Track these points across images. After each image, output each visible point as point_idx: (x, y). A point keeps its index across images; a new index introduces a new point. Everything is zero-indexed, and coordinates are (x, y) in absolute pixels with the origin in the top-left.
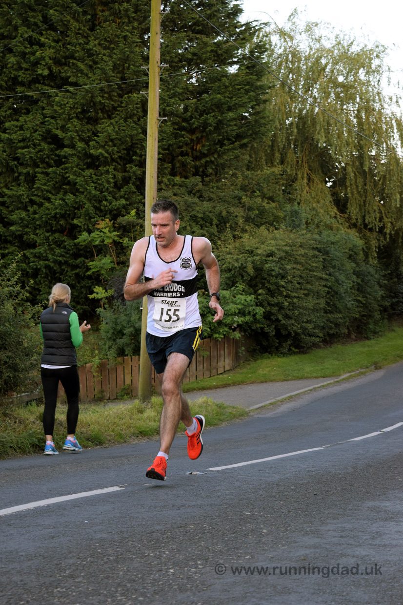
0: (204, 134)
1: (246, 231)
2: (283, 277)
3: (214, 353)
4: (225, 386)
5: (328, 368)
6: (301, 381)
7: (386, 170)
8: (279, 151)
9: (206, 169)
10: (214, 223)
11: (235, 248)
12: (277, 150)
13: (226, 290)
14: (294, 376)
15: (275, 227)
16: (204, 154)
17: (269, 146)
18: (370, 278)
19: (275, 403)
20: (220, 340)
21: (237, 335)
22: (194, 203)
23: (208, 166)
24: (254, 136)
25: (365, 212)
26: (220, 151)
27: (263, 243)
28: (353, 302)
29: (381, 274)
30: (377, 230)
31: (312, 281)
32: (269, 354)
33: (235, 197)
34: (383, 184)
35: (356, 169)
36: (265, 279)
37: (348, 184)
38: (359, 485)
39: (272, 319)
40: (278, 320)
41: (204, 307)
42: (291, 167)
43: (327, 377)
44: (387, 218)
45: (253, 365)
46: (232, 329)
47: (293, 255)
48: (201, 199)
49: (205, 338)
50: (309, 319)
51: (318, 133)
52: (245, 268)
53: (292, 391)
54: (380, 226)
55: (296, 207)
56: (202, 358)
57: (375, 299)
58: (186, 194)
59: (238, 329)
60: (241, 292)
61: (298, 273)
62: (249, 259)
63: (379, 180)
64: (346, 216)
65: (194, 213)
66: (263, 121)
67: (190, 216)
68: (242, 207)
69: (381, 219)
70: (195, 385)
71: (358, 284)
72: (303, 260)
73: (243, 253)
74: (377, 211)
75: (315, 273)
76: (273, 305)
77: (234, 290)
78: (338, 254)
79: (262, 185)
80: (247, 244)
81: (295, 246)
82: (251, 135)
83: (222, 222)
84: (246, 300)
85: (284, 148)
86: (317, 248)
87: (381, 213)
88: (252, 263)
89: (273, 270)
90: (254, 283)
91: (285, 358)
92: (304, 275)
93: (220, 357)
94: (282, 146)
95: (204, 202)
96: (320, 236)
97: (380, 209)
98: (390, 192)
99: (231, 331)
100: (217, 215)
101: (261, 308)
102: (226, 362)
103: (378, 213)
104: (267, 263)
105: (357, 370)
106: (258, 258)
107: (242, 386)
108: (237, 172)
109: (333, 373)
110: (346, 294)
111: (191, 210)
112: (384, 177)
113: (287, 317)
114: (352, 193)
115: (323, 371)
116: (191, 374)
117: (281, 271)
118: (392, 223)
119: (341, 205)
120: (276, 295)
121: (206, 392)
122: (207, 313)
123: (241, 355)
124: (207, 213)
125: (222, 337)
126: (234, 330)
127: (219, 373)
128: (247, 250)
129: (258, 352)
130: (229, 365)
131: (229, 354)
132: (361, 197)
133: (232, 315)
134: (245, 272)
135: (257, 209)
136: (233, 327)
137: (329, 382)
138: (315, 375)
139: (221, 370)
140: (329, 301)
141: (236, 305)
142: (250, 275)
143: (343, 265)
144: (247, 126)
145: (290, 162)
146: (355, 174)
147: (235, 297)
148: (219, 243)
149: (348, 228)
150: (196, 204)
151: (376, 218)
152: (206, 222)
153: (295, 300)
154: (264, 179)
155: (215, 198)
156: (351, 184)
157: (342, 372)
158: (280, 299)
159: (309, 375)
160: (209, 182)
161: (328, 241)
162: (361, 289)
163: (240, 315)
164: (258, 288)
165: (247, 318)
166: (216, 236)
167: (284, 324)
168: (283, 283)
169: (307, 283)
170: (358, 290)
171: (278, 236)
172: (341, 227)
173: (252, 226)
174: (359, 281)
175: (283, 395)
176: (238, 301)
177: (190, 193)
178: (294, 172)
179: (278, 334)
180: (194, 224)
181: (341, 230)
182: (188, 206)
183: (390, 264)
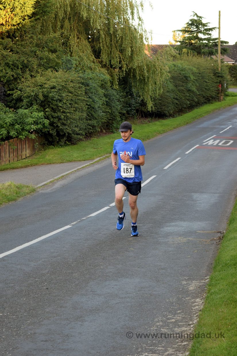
0: (13, 12)
1: (38, 73)
2: (60, 101)
3: (20, 147)
4: (26, 167)
5: (87, 155)
6: (70, 164)
7: (123, 33)
8: (60, 20)
9: (15, 33)
10: (19, 67)
11: (32, 83)
12: (58, 20)
13: (26, 109)
14: (67, 160)
15: (56, 69)
16: (13, 25)
17: (54, 18)
18: (114, 97)
19: (53, 180)
20: (23, 139)
21: (33, 136)
22: (7, 55)
23: (16, 31)
24: (43, 14)
25: (111, 58)
26: (23, 22)
27: (49, 80)
28: (103, 113)
29: (120, 95)
30: (118, 68)
31: (78, 102)
32: (53, 146)
33: (33, 51)
34: (121, 41)
35: (106, 32)
36: (50, 102)
37: (101, 41)
38: (77, 274)
39: (55, 126)
40: (57, 126)
41: (13, 120)
42: (67, 31)
43: (86, 160)
44: (124, 62)
45: (43, 153)
46: (30, 132)
47: (67, 87)
48: (12, 52)
49: (14, 138)
50: (76, 125)
51: (83, 11)
52: (38, 95)
53: (65, 173)
54: (120, 66)
55: (69, 58)
56: (12, 150)
57: (117, 109)
58: (2, 49)
59: (34, 132)
60: (35, 110)
61: (70, 98)
62: (40, 90)
63: (119, 39)
64: (100, 60)
65: (7, 61)
66: (48, 5)
67: (5, 63)
68: (36, 57)
69: (120, 62)
70: (9, 166)
71: (107, 102)
72: (73, 90)
73: (37, 86)
74: (118, 57)
75: (80, 98)
76: (55, 118)
77: (31, 109)
78: (94, 85)
79: (48, 44)
80: (39, 81)
81: (68, 81)
82: (42, 13)
83: (25, 67)
84: (38, 116)
85: (63, 18)
86: (82, 82)
87: (120, 58)
88: (42, 93)
89: (55, 97)
90: (43, 104)
91: (62, 148)
92: (73, 99)
93: (23, 148)
94: (61, 18)
95: (14, 55)
96: (84, 75)
97: (120, 56)
98: (125, 46)
99: (30, 134)
100: (21, 63)
101: (47, 120)
102: (27, 152)
103: (119, 58)
104: (51, 93)
105: (104, 155)
106: (45, 90)
107: (36, 167)
108: (33, 35)
109: (90, 157)
110: (99, 109)
111: (5, 59)
112: (122, 37)
113: (63, 124)
114: (103, 47)
115: (84, 156)
116: (6, 159)
117: (59, 98)
118: (126, 64)
119: (97, 54)
120: (57, 111)
121: (15, 170)
122: (15, 123)
123: (36, 147)
124: (15, 61)
125: (24, 137)
126: (32, 133)
127: (23, 158)
128: (39, 85)
129: (46, 145)
130: (29, 153)
131: (28, 148)
132: (109, 49)
133: (30, 124)
134: (38, 98)
135: (46, 59)
136: (31, 132)
137: (86, 164)
138: (79, 159)
139: (24, 157)
140: (88, 113)
141: (33, 118)
142: (40, 100)
143: (97, 91)
144: (39, 8)
145: (66, 28)
146: (105, 35)
147: (32, 113)
148: (23, 80)
149: (101, 68)
150: (9, 55)
151: (117, 62)
152: (15, 67)
153: (68, 114)
154: (50, 41)
155: (20, 52)
156: (103, 41)
157: (95, 157)
158: (59, 114)
159: (76, 159)
160: (17, 41)
161: (88, 78)
162: (108, 104)
163: (35, 124)
164: (46, 107)
165: (39, 126)
166: (21, 75)
167: (61, 129)
168: (60, 105)
169: (76, 103)
170: (107, 105)
171: (57, 76)
172: (97, 67)
173: (43, 68)
174: (107, 99)
175: (58, 175)
176: (33, 116)
177: (5, 48)
178: (69, 34)
179: (58, 134)
180: (7, 68)
181: (97, 69)
182: (4, 57)
183: (126, 88)
